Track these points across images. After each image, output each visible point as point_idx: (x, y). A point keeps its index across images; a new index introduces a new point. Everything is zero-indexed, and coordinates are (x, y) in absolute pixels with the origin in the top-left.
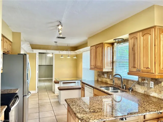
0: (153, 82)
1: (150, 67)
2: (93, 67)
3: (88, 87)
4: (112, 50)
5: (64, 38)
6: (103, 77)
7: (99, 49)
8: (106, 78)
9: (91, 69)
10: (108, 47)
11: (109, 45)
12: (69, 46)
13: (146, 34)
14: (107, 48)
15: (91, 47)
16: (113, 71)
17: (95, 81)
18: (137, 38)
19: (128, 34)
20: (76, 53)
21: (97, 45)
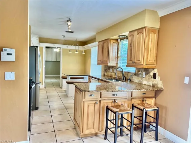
0: (145, 73)
1: (140, 60)
2: (100, 62)
3: (94, 80)
4: (117, 46)
5: (72, 32)
6: (109, 71)
7: (106, 45)
8: (112, 72)
9: (98, 64)
10: (114, 42)
11: (114, 41)
12: (77, 40)
13: (140, 33)
14: (113, 44)
15: (99, 42)
16: (117, 65)
17: (102, 75)
18: (134, 36)
19: (128, 32)
20: (84, 48)
21: (104, 40)
